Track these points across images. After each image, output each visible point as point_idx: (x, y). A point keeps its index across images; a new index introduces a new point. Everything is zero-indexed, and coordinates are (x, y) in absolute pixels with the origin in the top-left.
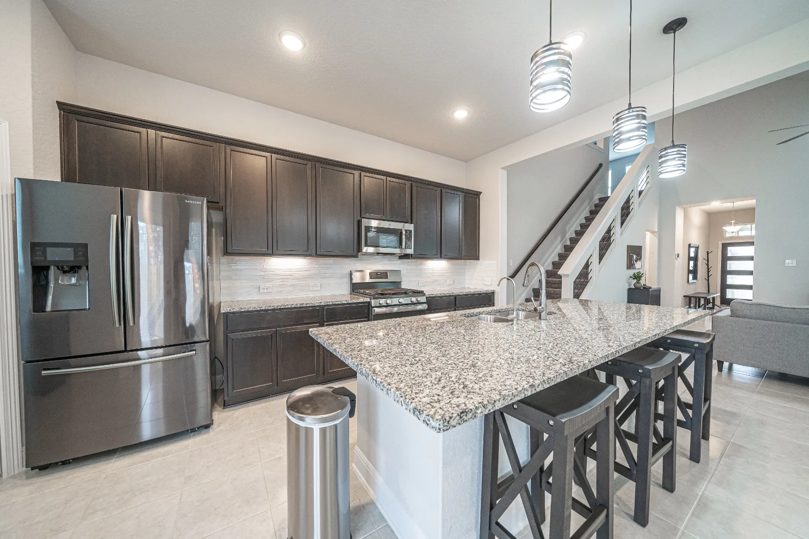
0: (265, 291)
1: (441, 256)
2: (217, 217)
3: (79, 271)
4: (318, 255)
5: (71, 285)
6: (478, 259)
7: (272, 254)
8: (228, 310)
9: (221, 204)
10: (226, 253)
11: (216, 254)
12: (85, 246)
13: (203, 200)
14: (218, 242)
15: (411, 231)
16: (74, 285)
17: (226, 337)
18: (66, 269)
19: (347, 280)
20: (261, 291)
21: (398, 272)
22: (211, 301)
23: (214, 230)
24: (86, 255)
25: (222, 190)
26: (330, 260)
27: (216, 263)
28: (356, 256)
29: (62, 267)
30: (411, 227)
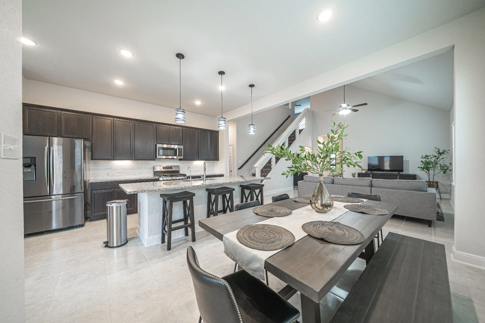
0: (111, 175)
1: (199, 159)
2: (88, 144)
3: (31, 167)
4: (136, 159)
5: (28, 172)
6: (218, 160)
7: (114, 159)
8: (92, 181)
9: (90, 140)
10: (92, 159)
11: (88, 159)
12: (35, 158)
13: (82, 140)
14: (88, 154)
15: (181, 149)
16: (29, 172)
17: (91, 193)
18: (27, 166)
19: (152, 170)
20: (109, 175)
21: (178, 166)
22: (85, 179)
23: (87, 149)
24: (35, 161)
25: (91, 134)
26: (143, 162)
27: (88, 162)
28: (154, 160)
29: (25, 165)
30: (182, 147)
